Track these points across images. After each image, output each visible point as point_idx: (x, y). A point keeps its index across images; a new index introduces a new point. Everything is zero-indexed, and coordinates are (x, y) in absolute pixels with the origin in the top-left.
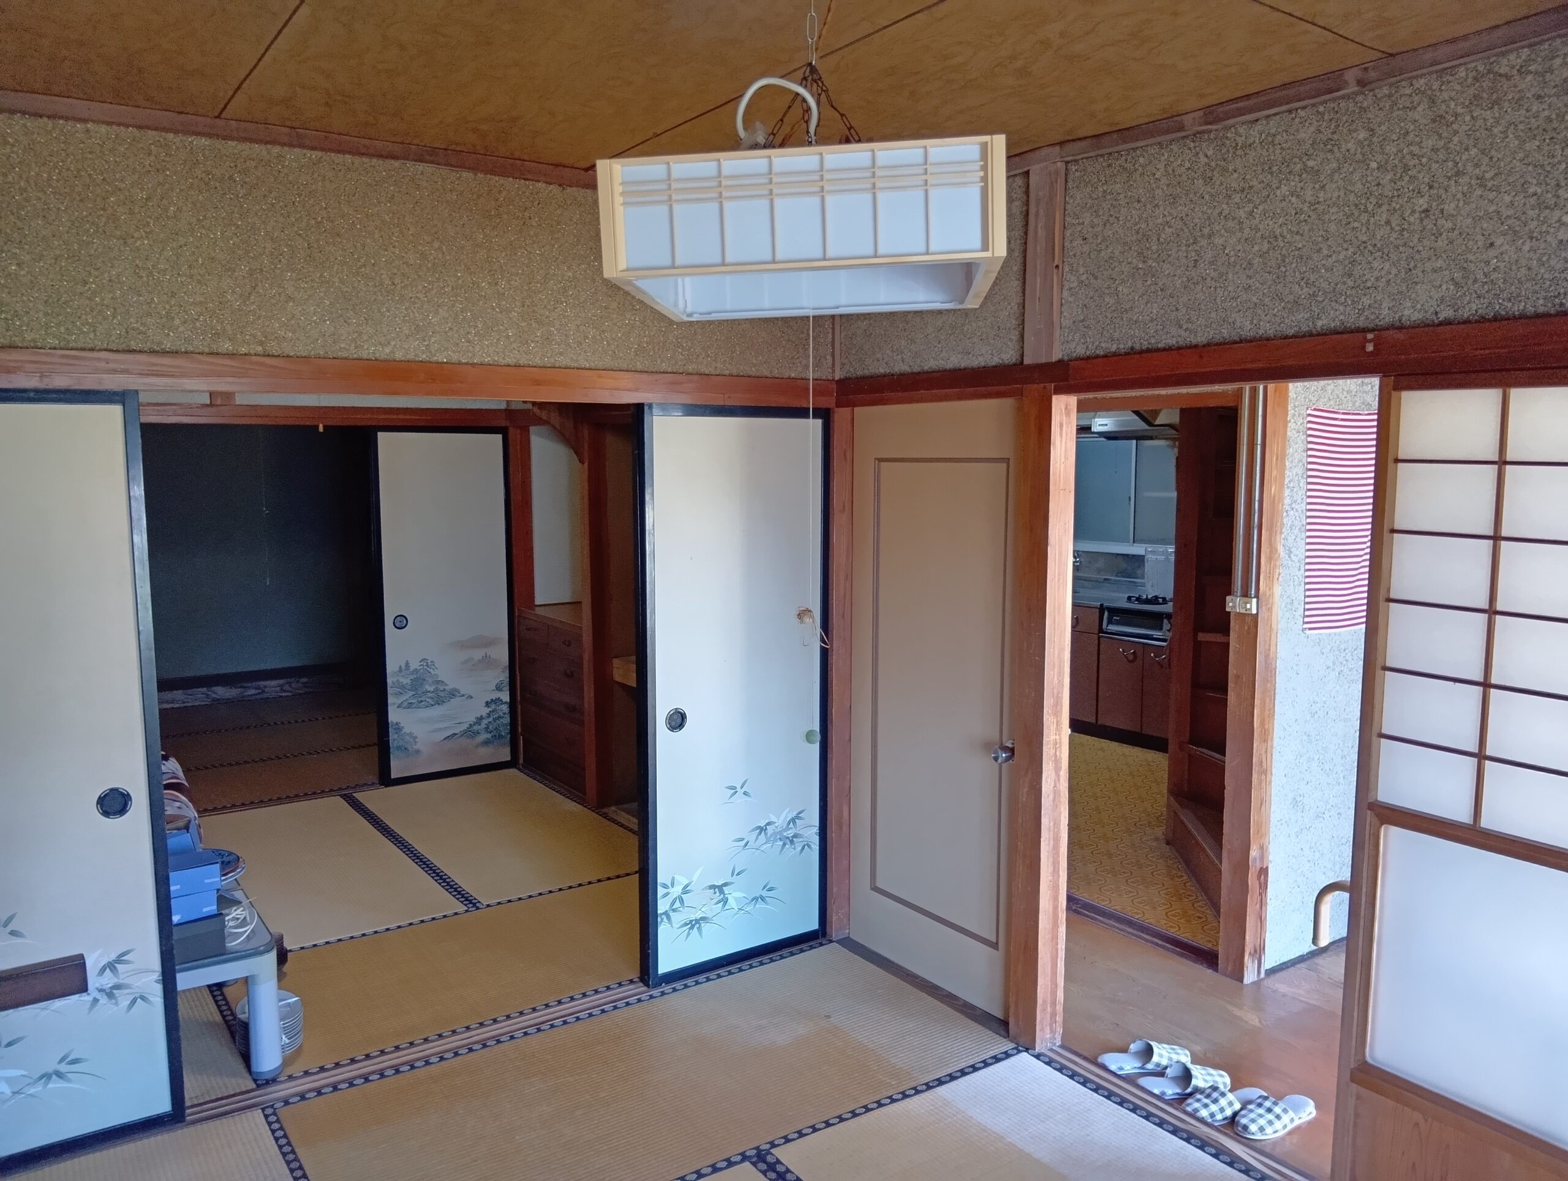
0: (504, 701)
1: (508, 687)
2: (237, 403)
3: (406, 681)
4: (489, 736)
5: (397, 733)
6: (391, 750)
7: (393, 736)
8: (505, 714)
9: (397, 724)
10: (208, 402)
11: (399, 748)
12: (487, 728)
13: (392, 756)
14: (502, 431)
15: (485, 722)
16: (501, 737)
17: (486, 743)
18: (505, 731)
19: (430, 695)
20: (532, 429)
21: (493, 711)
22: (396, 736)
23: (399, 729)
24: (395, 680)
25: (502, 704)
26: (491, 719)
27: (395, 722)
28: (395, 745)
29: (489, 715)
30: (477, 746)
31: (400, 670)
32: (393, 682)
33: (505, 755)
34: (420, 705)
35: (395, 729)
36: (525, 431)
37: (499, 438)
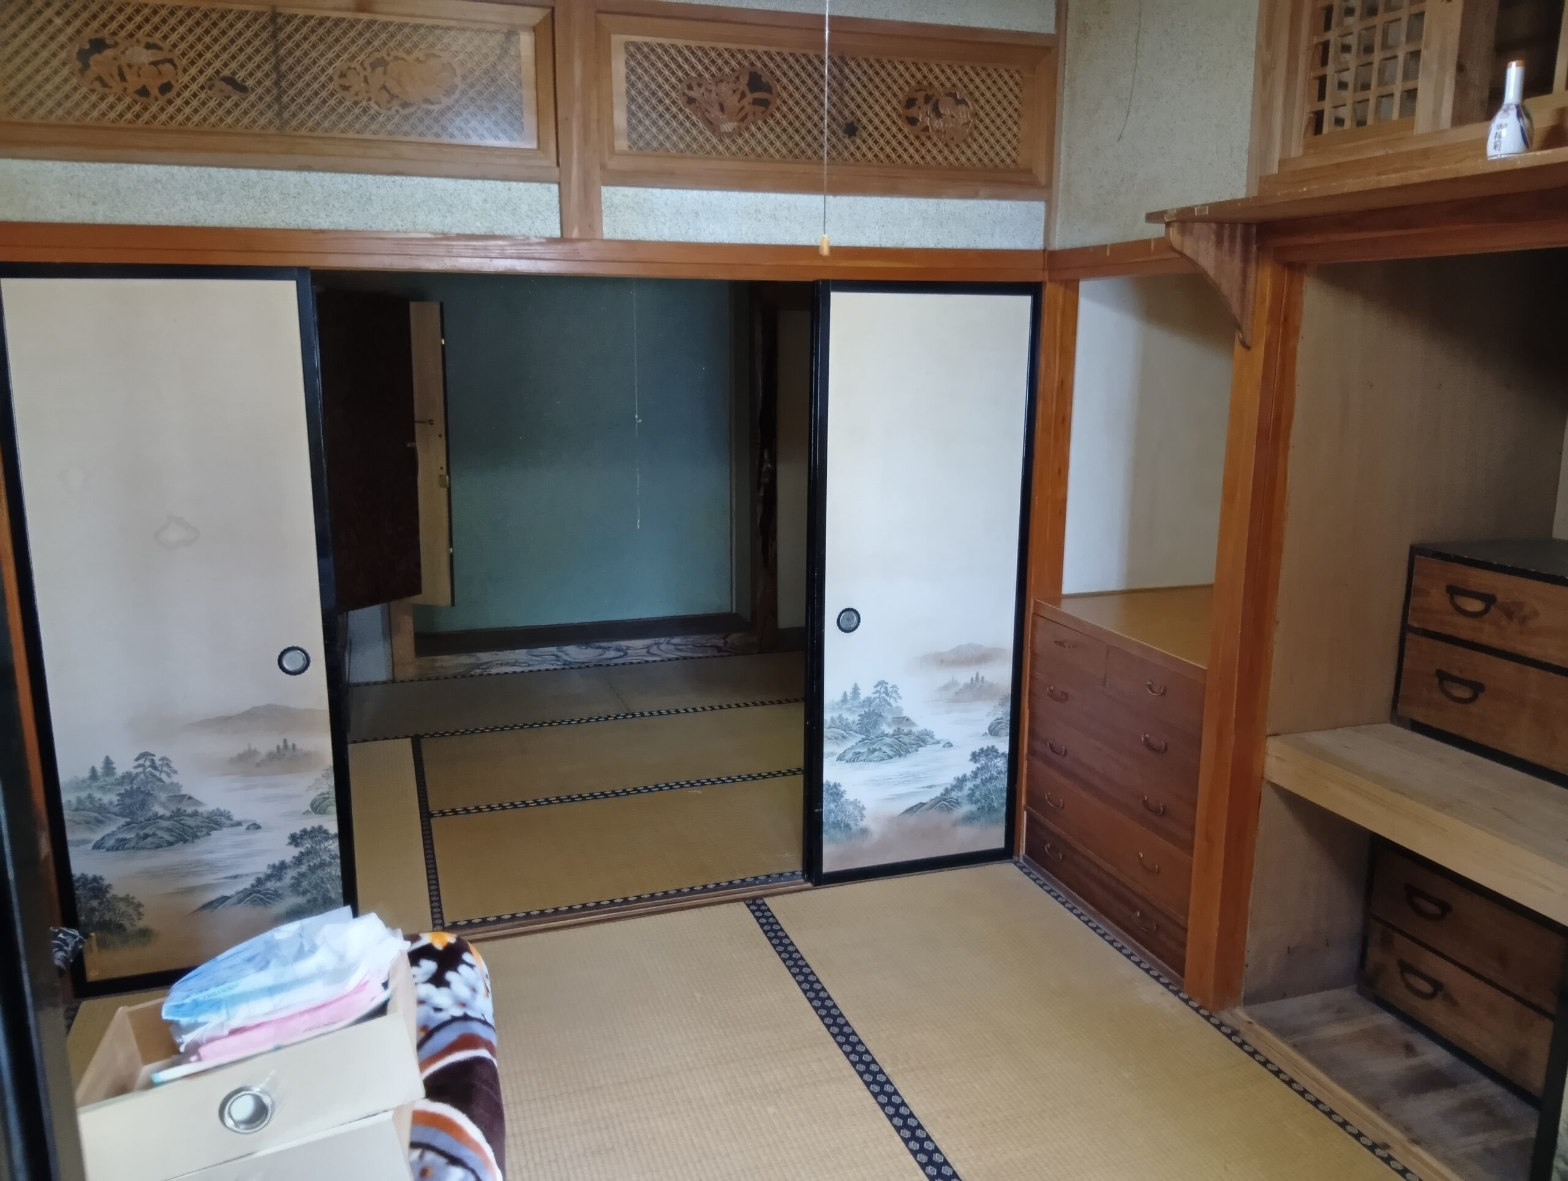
0: (1001, 751)
1: (1008, 731)
2: (606, 236)
3: (852, 718)
4: (973, 808)
5: (834, 801)
6: (825, 828)
7: (828, 806)
8: (999, 773)
9: (836, 786)
10: (557, 233)
11: (836, 825)
12: (971, 797)
13: (825, 837)
14: (1033, 289)
15: (969, 785)
16: (991, 809)
17: (969, 819)
18: (999, 802)
19: (888, 740)
20: (1085, 286)
21: (982, 768)
22: (832, 806)
23: (837, 794)
24: (836, 715)
25: (996, 757)
26: (978, 781)
27: (832, 784)
28: (831, 820)
29: (975, 775)
30: (955, 824)
31: (845, 700)
32: (833, 720)
33: (995, 839)
34: (871, 756)
35: (831, 794)
36: (1072, 287)
37: (1024, 302)
